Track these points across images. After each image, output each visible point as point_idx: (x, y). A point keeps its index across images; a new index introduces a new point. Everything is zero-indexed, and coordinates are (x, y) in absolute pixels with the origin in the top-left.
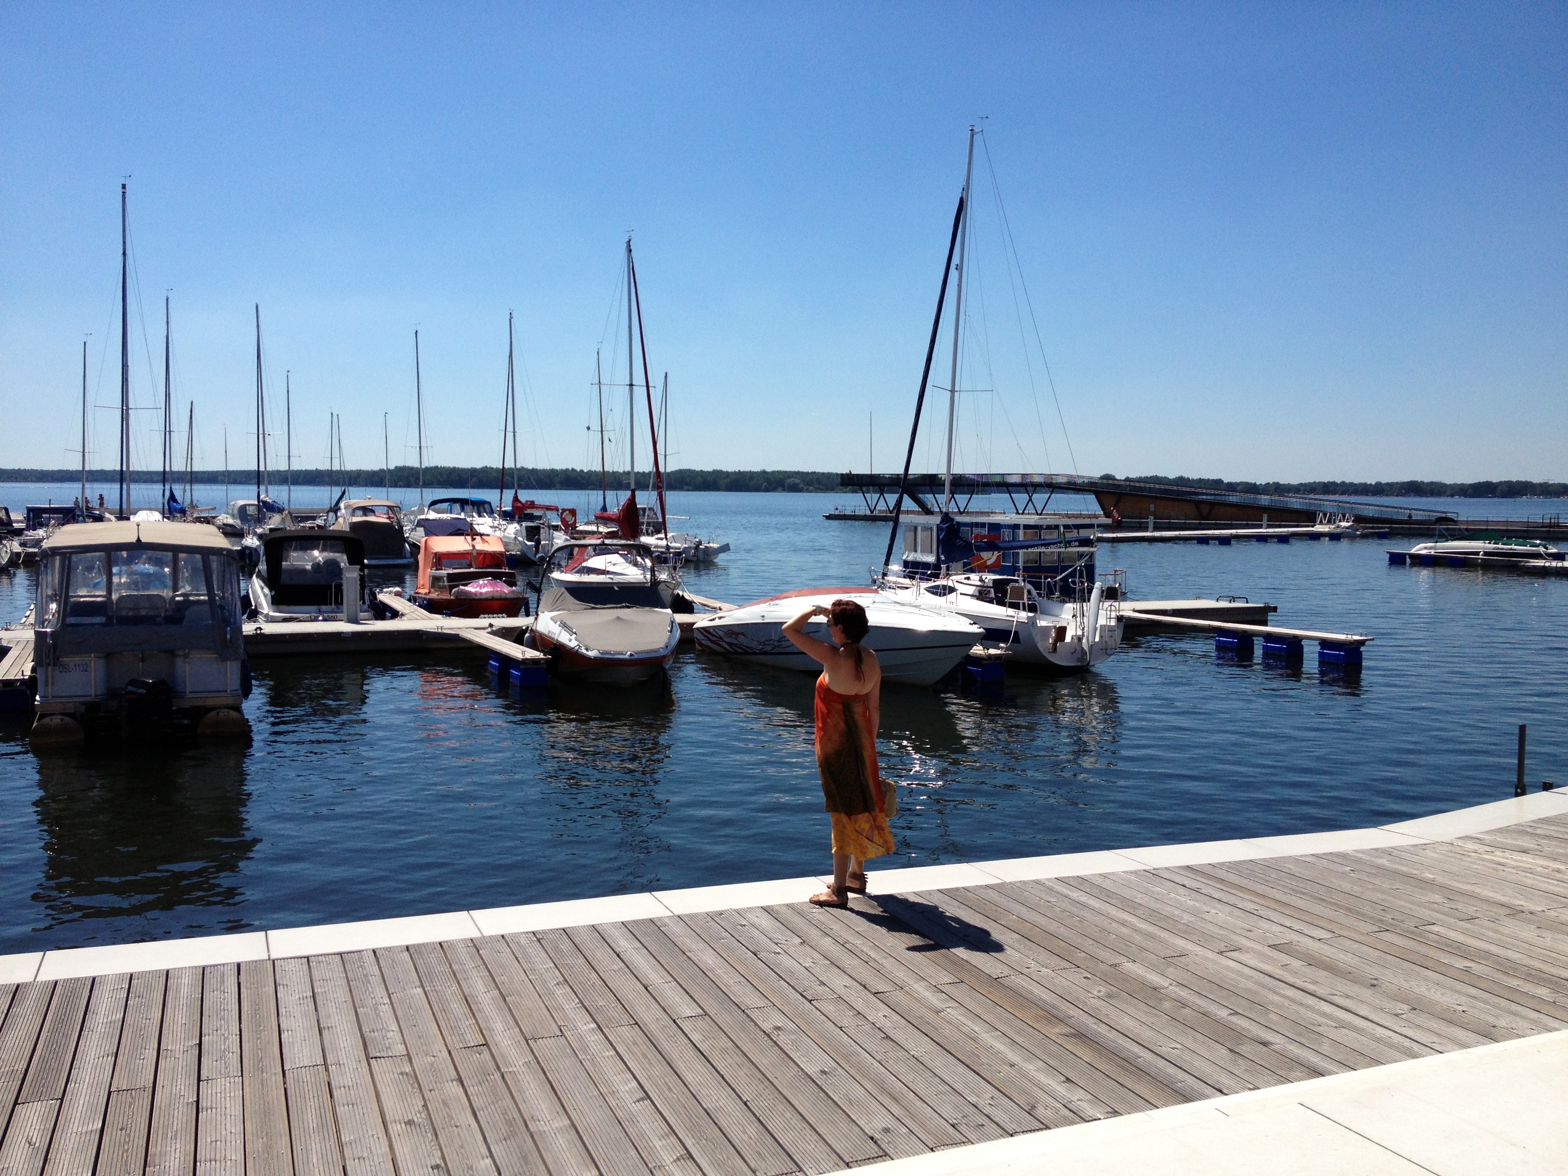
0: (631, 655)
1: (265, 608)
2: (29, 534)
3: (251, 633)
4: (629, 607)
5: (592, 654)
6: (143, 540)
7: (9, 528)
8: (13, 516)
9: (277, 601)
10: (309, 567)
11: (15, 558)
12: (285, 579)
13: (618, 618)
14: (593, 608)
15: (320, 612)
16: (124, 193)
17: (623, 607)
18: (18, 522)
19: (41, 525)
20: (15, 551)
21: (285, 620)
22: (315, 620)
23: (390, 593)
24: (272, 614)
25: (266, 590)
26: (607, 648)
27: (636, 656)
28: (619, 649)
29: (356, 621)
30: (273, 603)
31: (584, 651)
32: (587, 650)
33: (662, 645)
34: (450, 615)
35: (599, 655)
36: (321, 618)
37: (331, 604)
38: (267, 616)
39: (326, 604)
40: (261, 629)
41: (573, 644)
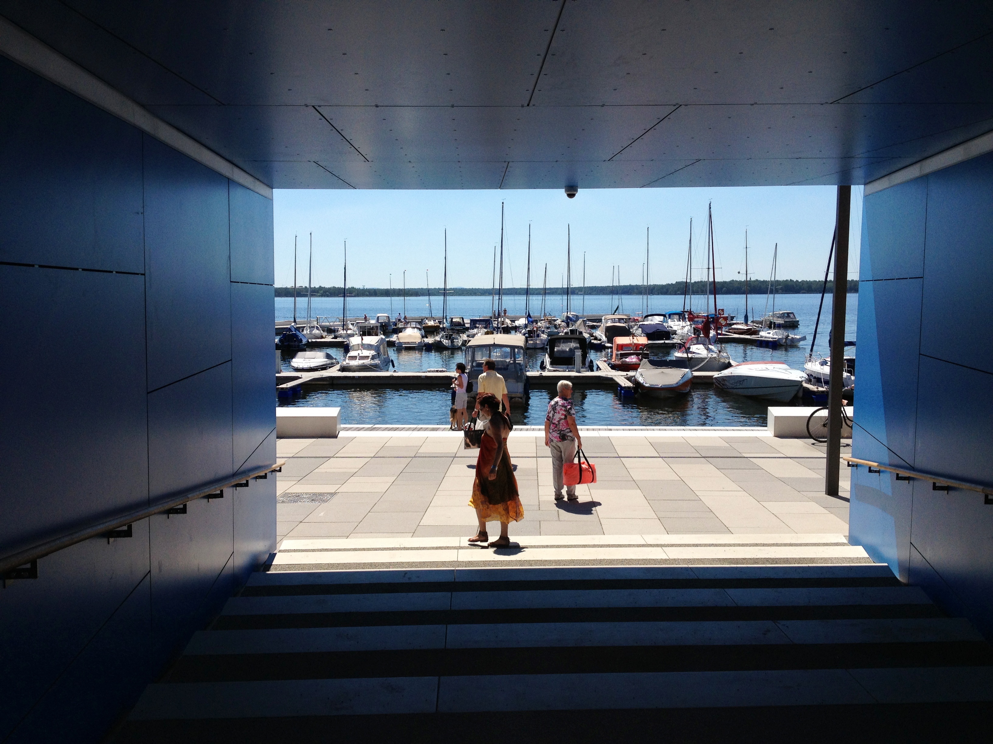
0: (661, 386)
1: (548, 366)
2: (471, 331)
3: (538, 375)
4: (671, 368)
5: (647, 385)
6: (496, 343)
7: (464, 327)
8: (466, 321)
9: (552, 364)
10: (568, 350)
11: (464, 343)
12: (557, 355)
13: (663, 372)
14: (657, 368)
15: (568, 368)
16: (503, 205)
17: (669, 368)
18: (467, 323)
19: (476, 327)
20: (465, 339)
21: (554, 371)
22: (565, 371)
23: (602, 360)
24: (550, 368)
25: (549, 359)
26: (652, 383)
27: (663, 387)
28: (656, 384)
29: (579, 372)
30: (551, 364)
31: (645, 384)
32: (646, 384)
33: (675, 383)
34: (618, 370)
35: (650, 386)
36: (567, 370)
37: (572, 365)
38: (548, 369)
39: (570, 365)
40: (542, 374)
41: (642, 382)
